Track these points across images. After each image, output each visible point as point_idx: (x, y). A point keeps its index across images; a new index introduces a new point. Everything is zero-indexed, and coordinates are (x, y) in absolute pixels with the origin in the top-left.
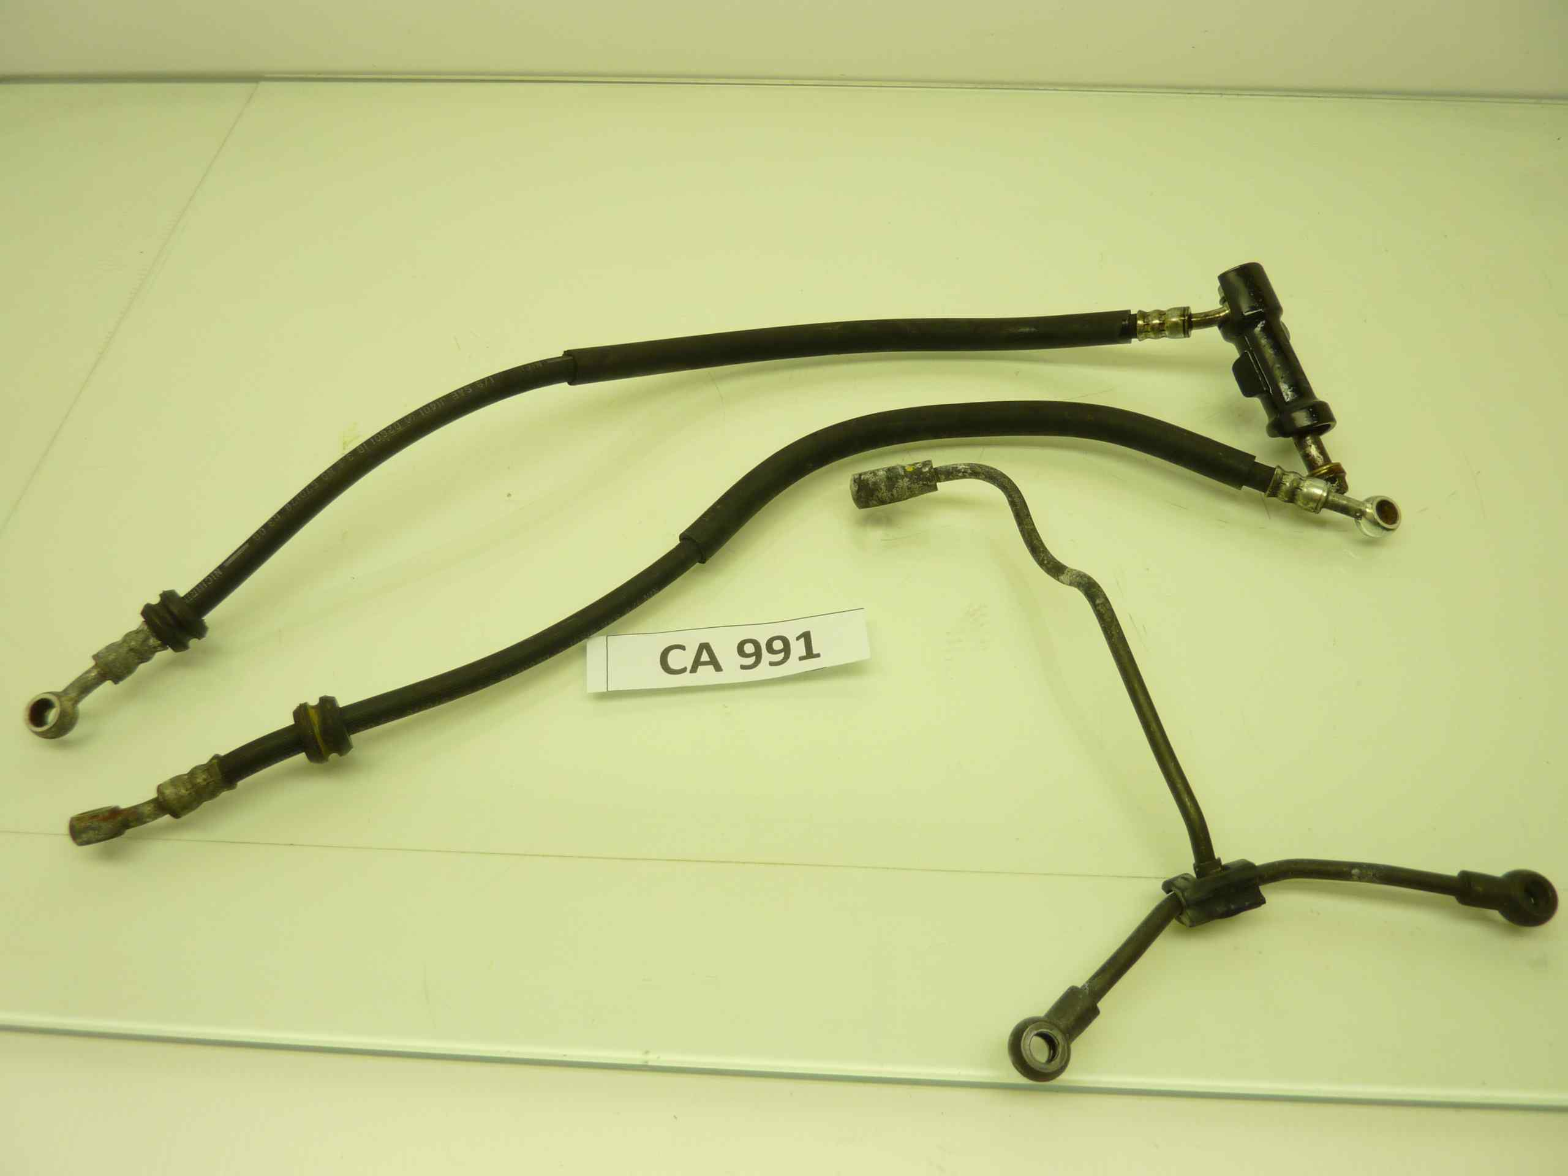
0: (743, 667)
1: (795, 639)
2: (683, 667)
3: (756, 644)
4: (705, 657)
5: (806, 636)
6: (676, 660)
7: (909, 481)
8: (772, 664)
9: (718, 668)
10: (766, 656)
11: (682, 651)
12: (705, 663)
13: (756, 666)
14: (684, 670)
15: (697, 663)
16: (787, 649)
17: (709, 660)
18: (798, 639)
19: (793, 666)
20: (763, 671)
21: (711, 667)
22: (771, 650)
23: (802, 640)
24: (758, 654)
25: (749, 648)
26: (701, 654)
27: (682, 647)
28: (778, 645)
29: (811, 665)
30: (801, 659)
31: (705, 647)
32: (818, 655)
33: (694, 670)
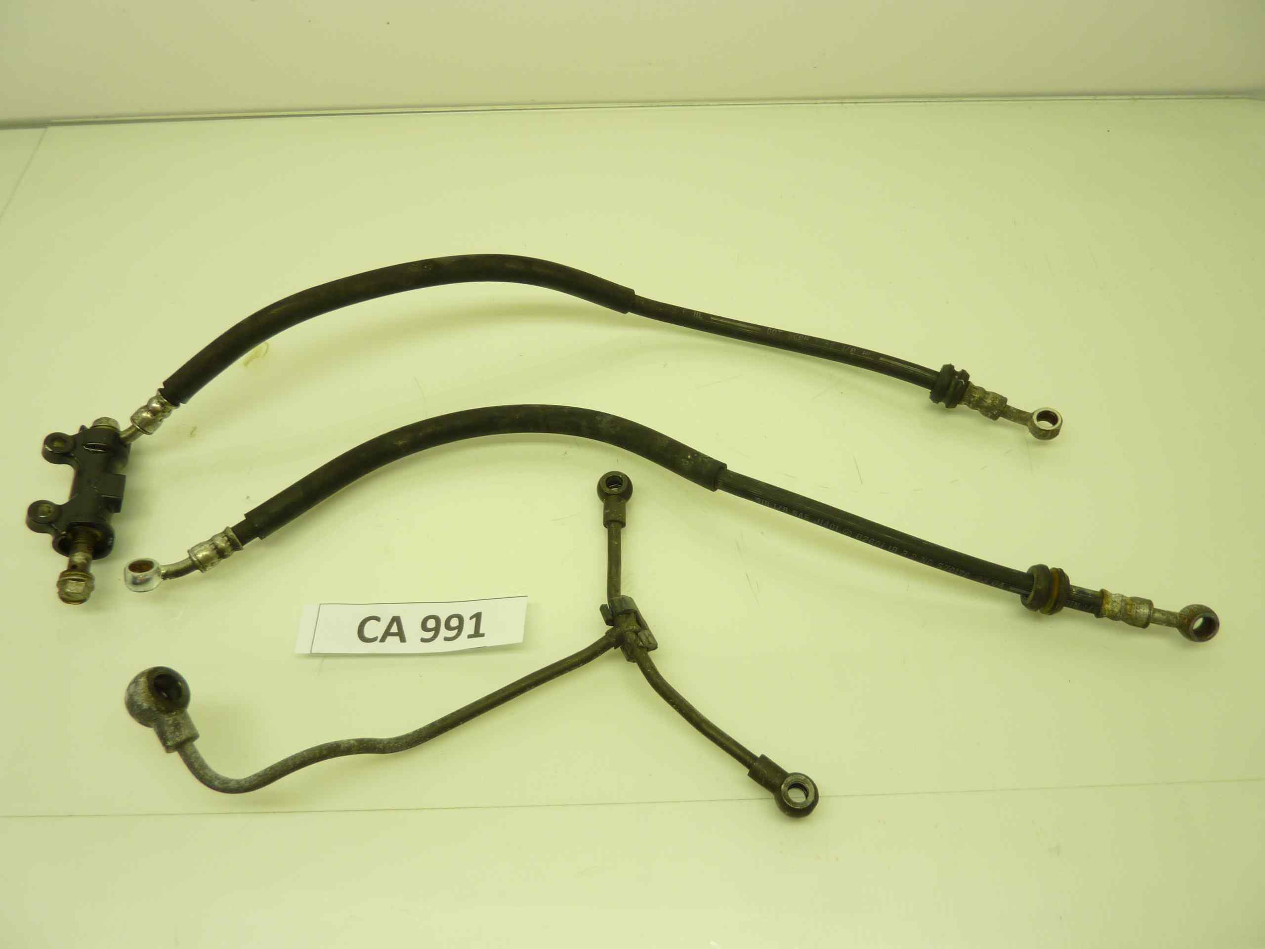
0: (423, 640)
1: (469, 618)
2: (375, 636)
3: (437, 619)
4: (394, 629)
5: (478, 617)
6: (371, 630)
8: (446, 639)
9: (403, 640)
10: (444, 632)
11: (377, 622)
12: (394, 634)
13: (434, 640)
14: (374, 640)
15: (387, 633)
16: (460, 628)
17: (397, 631)
18: (471, 618)
19: (463, 642)
20: (439, 645)
21: (398, 638)
22: (448, 627)
23: (474, 620)
24: (437, 629)
25: (431, 624)
26: (392, 626)
27: (377, 619)
28: (454, 622)
29: (477, 642)
30: (470, 636)
31: (396, 620)
32: (483, 635)
33: (383, 640)
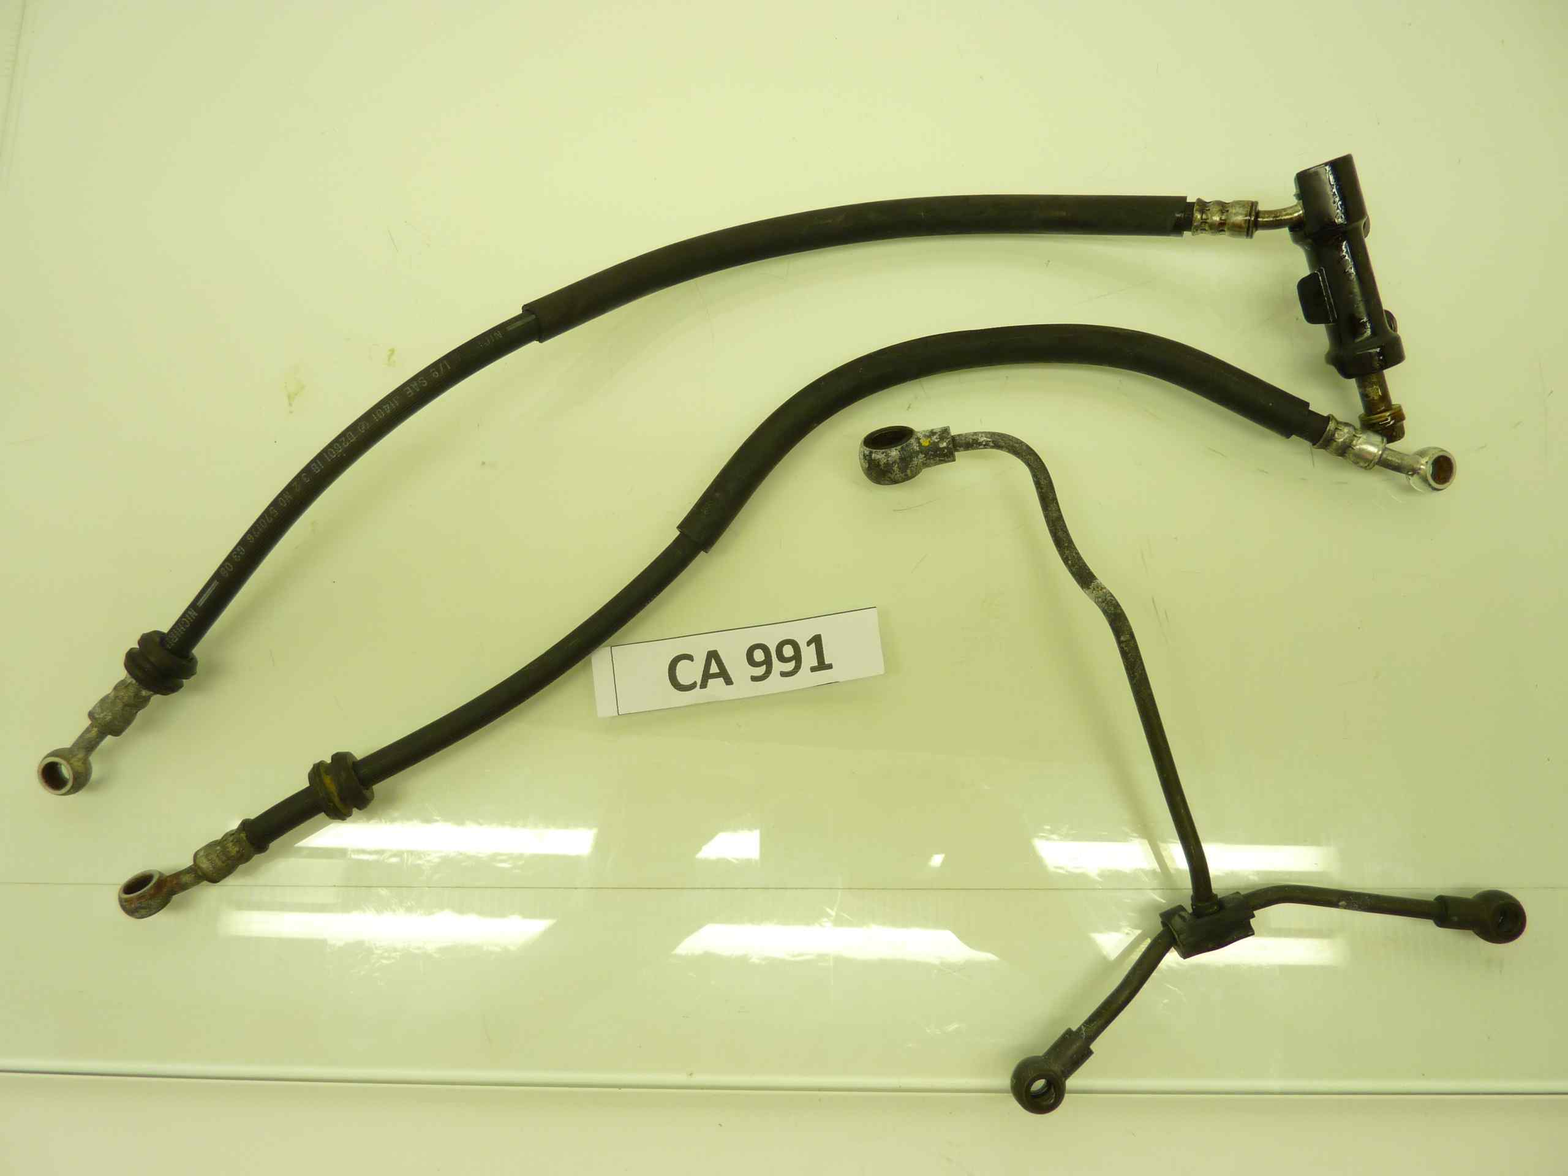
0: (754, 679)
1: (806, 644)
2: (692, 682)
3: (765, 648)
4: (714, 669)
5: (817, 640)
6: (685, 673)
7: (925, 457)
8: (784, 674)
9: (729, 681)
10: (778, 666)
11: (690, 661)
12: (715, 676)
13: (768, 677)
14: (692, 686)
15: (707, 676)
16: (797, 657)
17: (718, 671)
18: (809, 643)
19: (806, 678)
20: (775, 683)
21: (721, 680)
22: (782, 659)
23: (813, 645)
24: (768, 662)
25: (759, 655)
26: (710, 665)
27: (690, 658)
28: (788, 651)
29: (823, 676)
30: (813, 669)
31: (713, 655)
32: (830, 667)
33: (704, 685)
